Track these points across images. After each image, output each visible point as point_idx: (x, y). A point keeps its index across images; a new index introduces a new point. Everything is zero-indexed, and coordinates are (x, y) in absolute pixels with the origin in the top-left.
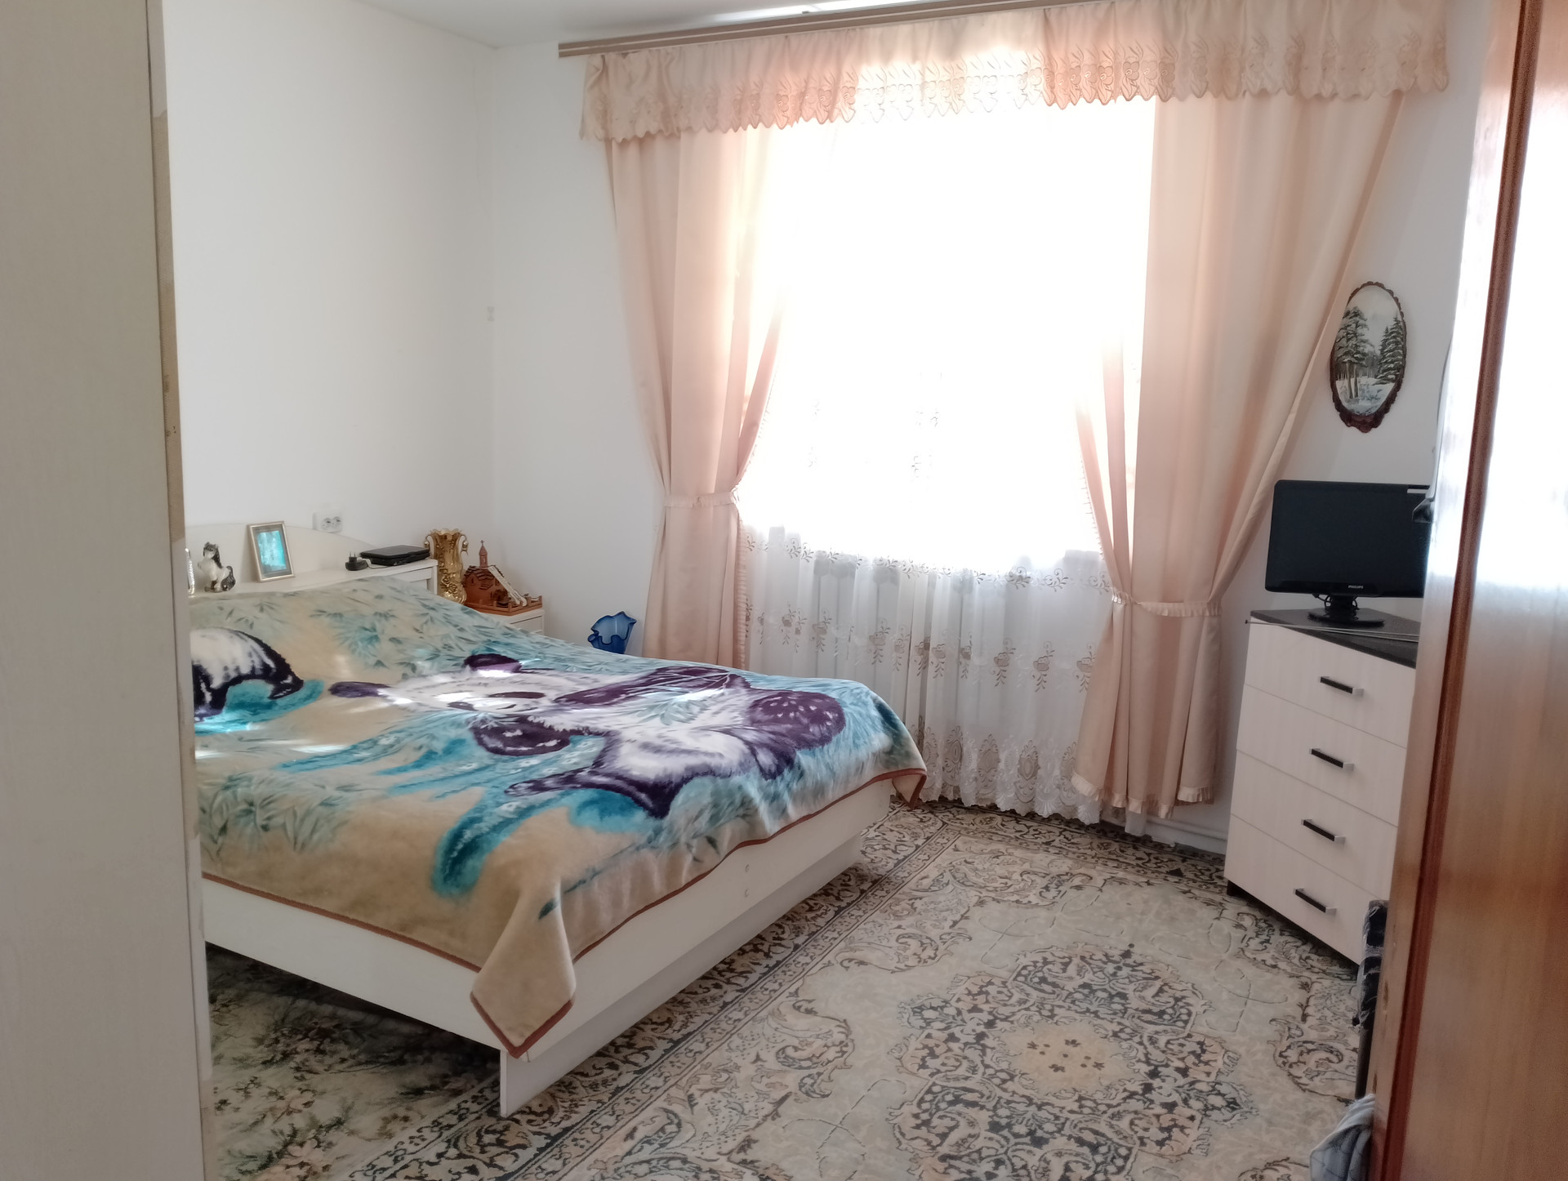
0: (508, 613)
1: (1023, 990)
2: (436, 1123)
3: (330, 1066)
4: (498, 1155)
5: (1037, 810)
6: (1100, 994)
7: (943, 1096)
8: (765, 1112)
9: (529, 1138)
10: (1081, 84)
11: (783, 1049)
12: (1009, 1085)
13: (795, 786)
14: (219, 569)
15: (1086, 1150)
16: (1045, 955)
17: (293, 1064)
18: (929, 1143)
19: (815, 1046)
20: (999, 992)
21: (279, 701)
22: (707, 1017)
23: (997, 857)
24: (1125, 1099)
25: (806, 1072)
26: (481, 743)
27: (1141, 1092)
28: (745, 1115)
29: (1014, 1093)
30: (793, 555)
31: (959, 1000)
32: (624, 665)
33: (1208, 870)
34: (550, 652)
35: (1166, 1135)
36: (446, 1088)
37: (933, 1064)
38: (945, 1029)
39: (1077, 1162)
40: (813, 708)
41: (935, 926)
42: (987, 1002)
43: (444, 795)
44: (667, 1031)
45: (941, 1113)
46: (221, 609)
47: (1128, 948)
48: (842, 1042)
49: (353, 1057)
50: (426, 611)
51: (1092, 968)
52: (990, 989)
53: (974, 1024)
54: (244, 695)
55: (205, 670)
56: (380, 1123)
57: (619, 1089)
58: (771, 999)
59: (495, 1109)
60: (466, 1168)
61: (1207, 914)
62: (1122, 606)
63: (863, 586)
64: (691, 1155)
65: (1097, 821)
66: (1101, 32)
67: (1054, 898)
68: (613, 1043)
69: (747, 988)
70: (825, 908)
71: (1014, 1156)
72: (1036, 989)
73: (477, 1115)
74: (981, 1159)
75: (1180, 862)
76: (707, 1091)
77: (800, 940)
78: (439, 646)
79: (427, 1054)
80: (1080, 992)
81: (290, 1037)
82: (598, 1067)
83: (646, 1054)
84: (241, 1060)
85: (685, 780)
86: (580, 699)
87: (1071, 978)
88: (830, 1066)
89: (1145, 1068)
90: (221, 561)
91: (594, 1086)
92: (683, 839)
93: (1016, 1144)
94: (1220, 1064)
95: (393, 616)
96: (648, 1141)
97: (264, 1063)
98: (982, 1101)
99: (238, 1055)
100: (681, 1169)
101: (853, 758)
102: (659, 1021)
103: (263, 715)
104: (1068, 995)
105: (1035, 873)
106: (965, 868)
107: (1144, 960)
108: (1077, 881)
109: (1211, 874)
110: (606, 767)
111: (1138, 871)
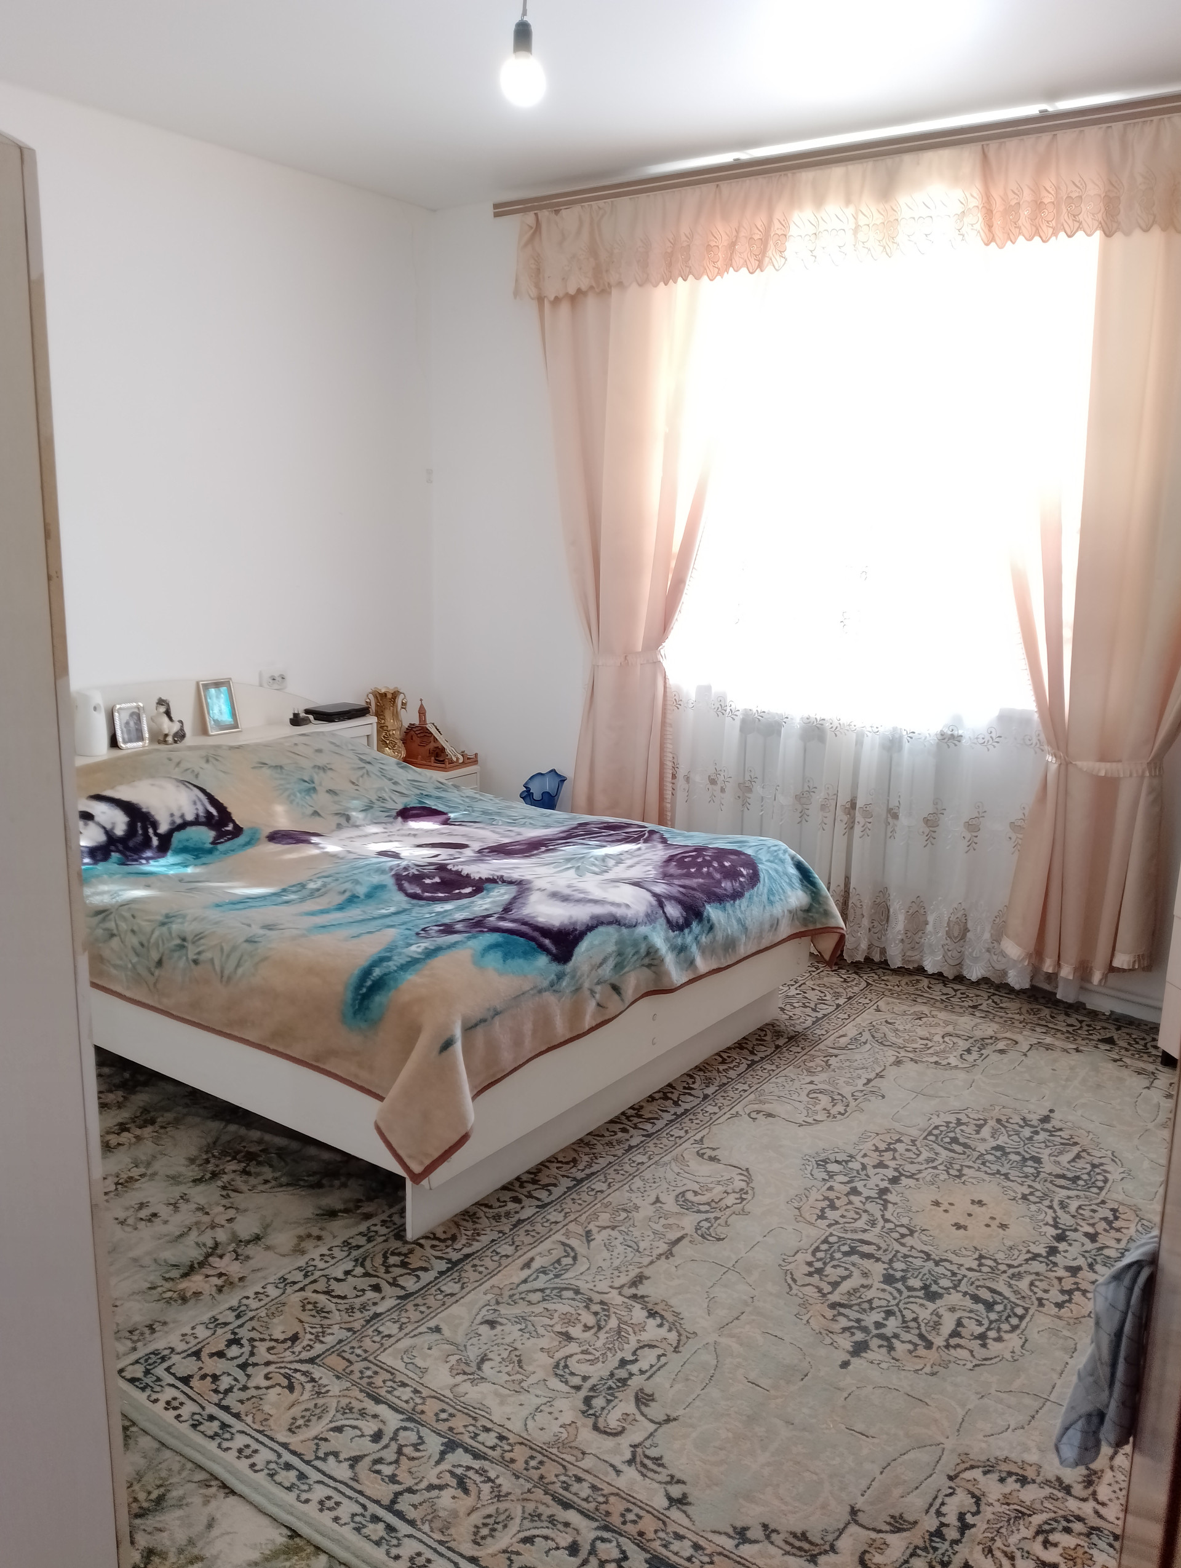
0: (445, 769)
1: (932, 1149)
2: (346, 1243)
3: (254, 1187)
4: (401, 1275)
5: (965, 973)
6: (1013, 1157)
7: (839, 1247)
8: (660, 1251)
9: (431, 1262)
10: (1020, 222)
11: (683, 1193)
12: (908, 1240)
13: (704, 939)
14: (170, 723)
15: (980, 1307)
16: (959, 1116)
17: (220, 1183)
18: (820, 1290)
19: (715, 1191)
20: (907, 1150)
21: (219, 847)
22: (612, 1159)
23: (920, 1019)
24: (1027, 1260)
25: (704, 1216)
26: (401, 888)
27: (1045, 1254)
28: (640, 1252)
29: (912, 1247)
30: (720, 714)
31: (865, 1155)
32: (547, 819)
33: (1144, 1039)
34: (479, 806)
35: (1066, 1297)
36: (358, 1211)
37: (831, 1215)
38: (848, 1182)
39: (970, 1318)
40: (727, 864)
41: (847, 1083)
42: (894, 1158)
43: (358, 936)
44: (572, 1171)
45: (835, 1263)
46: (170, 760)
47: (1048, 1113)
48: (742, 1190)
49: (276, 1179)
50: (363, 765)
51: (1007, 1131)
52: (898, 1146)
53: (878, 1179)
54: (187, 840)
55: (153, 816)
56: (295, 1241)
57: (520, 1222)
58: (676, 1145)
59: (402, 1233)
60: (370, 1286)
61: (1137, 1083)
62: (1056, 766)
63: (789, 744)
64: (583, 1286)
65: (1027, 986)
66: (1041, 168)
67: (975, 1061)
68: (518, 1179)
69: (653, 1133)
70: (738, 1061)
71: (905, 1309)
72: (946, 1149)
73: (384, 1238)
74: (872, 1309)
75: (1114, 1030)
76: (605, 1228)
77: (709, 1091)
78: (374, 798)
79: (343, 1179)
80: (992, 1154)
81: (220, 1159)
82: (502, 1199)
83: (549, 1190)
84: (173, 1178)
85: (590, 928)
86: (502, 850)
87: (984, 1140)
88: (728, 1212)
89: (1052, 1232)
90: (172, 715)
91: (497, 1218)
92: (586, 985)
93: (909, 1297)
94: (1132, 1231)
95: (331, 769)
96: (544, 1271)
97: (194, 1181)
98: (878, 1254)
99: (171, 1172)
100: (573, 1299)
101: (767, 915)
102: (564, 1160)
103: (204, 860)
104: (980, 1156)
105: (958, 1036)
106: (885, 1029)
107: (1064, 1126)
108: (1001, 1045)
109: (1146, 1044)
110: (515, 914)
111: (1068, 1038)
